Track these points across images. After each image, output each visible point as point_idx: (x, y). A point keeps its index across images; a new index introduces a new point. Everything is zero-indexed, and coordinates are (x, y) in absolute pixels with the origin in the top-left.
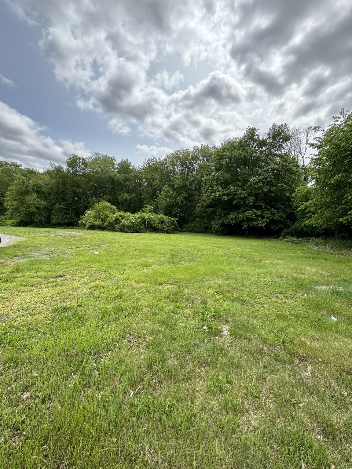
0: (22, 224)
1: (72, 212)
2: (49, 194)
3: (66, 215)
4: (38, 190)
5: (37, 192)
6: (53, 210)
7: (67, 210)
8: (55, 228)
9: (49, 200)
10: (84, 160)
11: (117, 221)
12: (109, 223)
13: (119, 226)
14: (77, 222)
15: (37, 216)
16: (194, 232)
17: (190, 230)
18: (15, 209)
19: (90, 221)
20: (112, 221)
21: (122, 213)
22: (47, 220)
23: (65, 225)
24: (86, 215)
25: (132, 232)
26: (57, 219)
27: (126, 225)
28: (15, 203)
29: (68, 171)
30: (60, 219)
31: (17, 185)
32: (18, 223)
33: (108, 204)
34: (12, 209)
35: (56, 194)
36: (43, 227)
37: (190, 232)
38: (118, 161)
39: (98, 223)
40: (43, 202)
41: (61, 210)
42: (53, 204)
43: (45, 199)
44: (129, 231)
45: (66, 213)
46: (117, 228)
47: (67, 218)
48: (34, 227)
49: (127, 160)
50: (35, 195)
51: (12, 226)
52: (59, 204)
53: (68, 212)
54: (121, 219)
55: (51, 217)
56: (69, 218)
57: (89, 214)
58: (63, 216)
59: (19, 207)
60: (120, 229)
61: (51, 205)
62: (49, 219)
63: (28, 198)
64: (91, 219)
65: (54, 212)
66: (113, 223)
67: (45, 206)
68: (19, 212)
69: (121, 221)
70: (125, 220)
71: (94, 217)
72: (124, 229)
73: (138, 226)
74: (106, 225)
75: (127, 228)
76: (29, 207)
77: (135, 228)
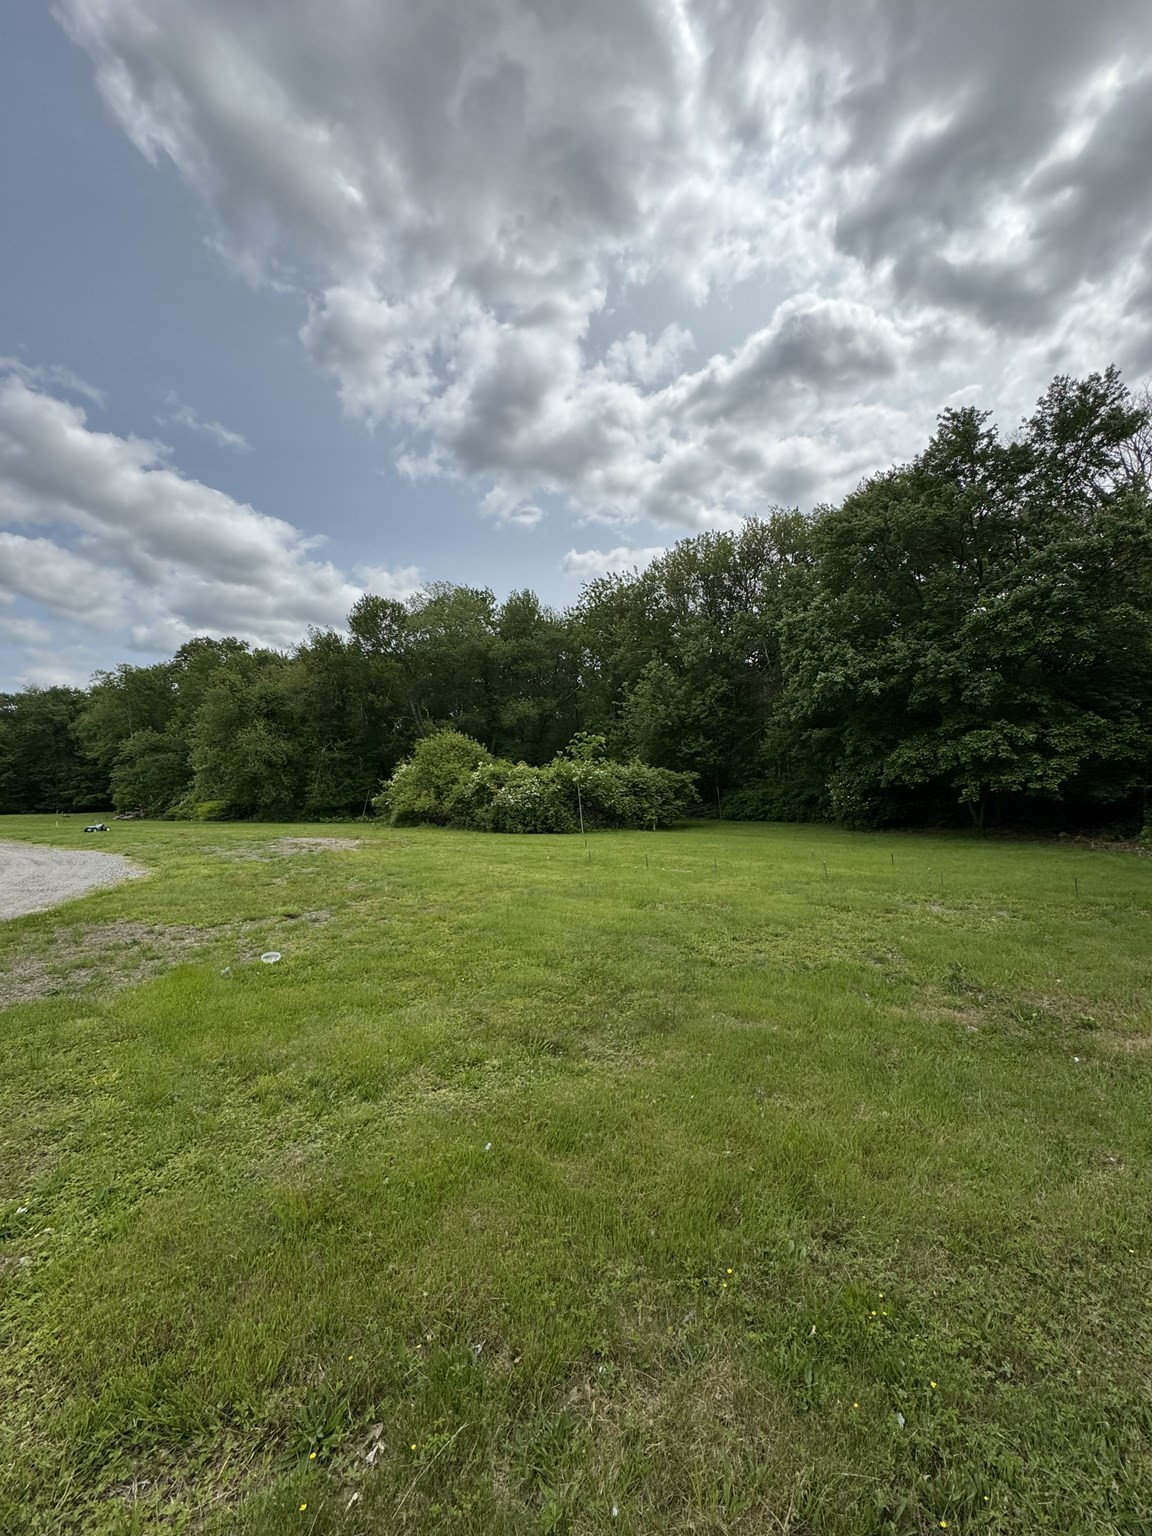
0: (232, 815)
1: (366, 769)
2: (303, 720)
3: (348, 781)
4: (273, 712)
5: (270, 715)
6: (311, 767)
7: (353, 765)
8: (318, 821)
9: (302, 736)
10: (399, 607)
11: (482, 793)
12: (459, 801)
13: (487, 811)
14: (369, 802)
15: (268, 788)
16: (763, 819)
17: (748, 811)
18: (212, 769)
19: (402, 799)
20: (468, 793)
21: (500, 766)
22: (296, 796)
23: (345, 812)
24: (394, 777)
25: (530, 832)
26: (323, 794)
27: (511, 808)
28: (212, 752)
29: (357, 645)
30: (331, 794)
31: (217, 700)
32: (223, 810)
33: (458, 738)
34: (204, 770)
35: (321, 717)
36: (286, 822)
37: (749, 818)
38: (500, 601)
39: (425, 802)
41: (334, 766)
42: (313, 748)
43: (292, 734)
44: (520, 827)
45: (349, 774)
46: (483, 820)
47: (353, 787)
48: (261, 821)
49: (526, 594)
50: (260, 724)
51: (209, 819)
52: (330, 749)
53: (354, 771)
54: (493, 788)
55: (307, 789)
56: (358, 788)
57: (403, 775)
58: (340, 784)
59: (220, 764)
60: (493, 821)
61: (305, 751)
62: (300, 794)
63: (243, 737)
64: (407, 789)
65: (314, 772)
66: (469, 802)
67: (289, 758)
68: (221, 779)
69: (496, 794)
70: (506, 790)
71: (416, 785)
72: (502, 820)
73: (551, 809)
74: (450, 810)
75: (513, 818)
76: (245, 761)
77: (539, 817)
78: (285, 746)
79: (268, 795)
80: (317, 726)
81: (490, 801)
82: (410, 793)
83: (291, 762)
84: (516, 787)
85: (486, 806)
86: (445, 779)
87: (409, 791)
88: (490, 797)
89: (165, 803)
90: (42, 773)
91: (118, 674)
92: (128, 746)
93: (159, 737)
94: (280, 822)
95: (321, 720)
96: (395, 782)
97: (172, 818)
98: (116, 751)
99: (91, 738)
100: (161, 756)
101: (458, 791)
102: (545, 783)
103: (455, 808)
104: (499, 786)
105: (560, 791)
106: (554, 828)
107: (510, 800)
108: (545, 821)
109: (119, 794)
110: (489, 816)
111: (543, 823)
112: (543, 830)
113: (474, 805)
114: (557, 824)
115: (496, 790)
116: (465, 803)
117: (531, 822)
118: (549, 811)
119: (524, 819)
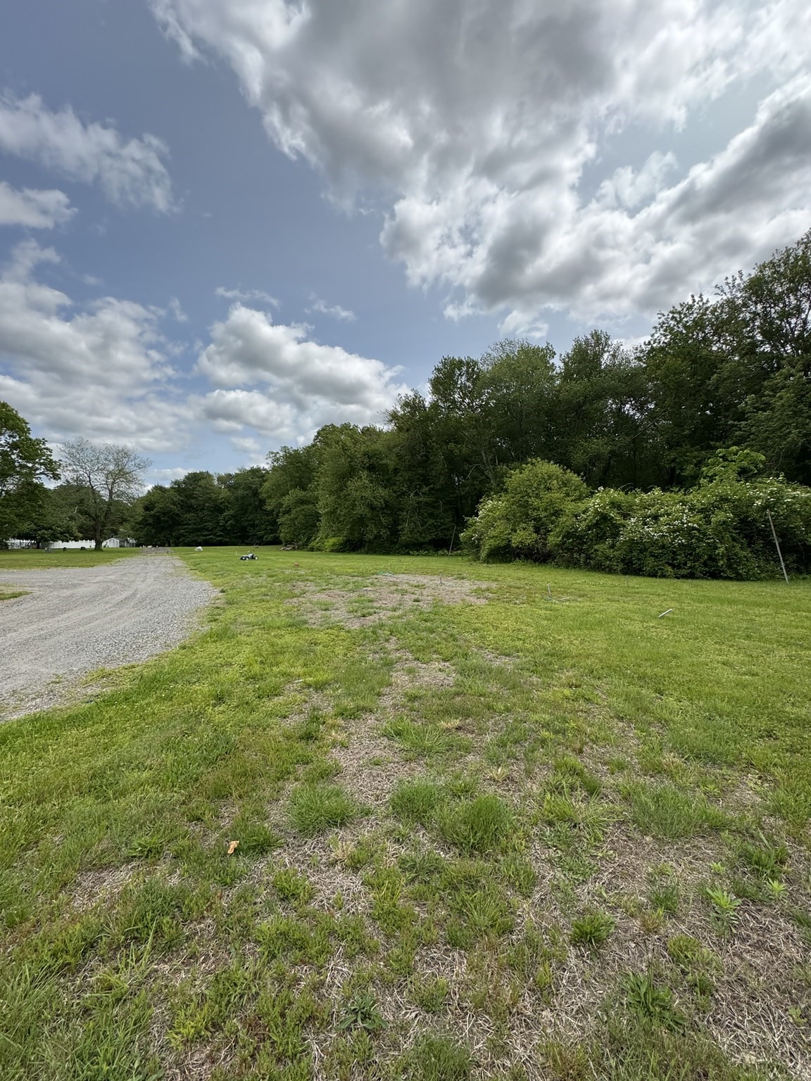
0: (348, 548)
1: (445, 511)
2: (396, 471)
3: (431, 521)
4: (374, 466)
5: (371, 468)
6: (402, 510)
7: (435, 507)
8: (408, 554)
9: (395, 484)
10: (471, 364)
11: (604, 526)
12: (568, 535)
13: (612, 546)
18: (332, 512)
19: (494, 534)
20: (582, 526)
22: (391, 535)
23: (429, 547)
26: (412, 532)
28: (331, 499)
29: (435, 406)
30: (418, 532)
32: (341, 544)
34: (327, 513)
35: (410, 468)
36: (384, 554)
39: (523, 536)
41: (420, 508)
42: (403, 493)
43: (388, 483)
44: (670, 569)
45: (431, 515)
46: (607, 558)
47: (435, 526)
48: (367, 553)
50: (364, 474)
51: (332, 551)
52: (417, 494)
53: (436, 512)
54: (619, 519)
55: (400, 527)
56: (439, 526)
57: (490, 511)
58: (425, 523)
59: (337, 508)
60: (623, 560)
61: (400, 496)
62: (395, 532)
63: (352, 485)
64: (498, 524)
65: (405, 513)
66: (583, 537)
67: (386, 502)
68: (338, 519)
69: (624, 526)
70: (638, 520)
71: (508, 519)
72: (639, 559)
73: (719, 545)
74: (556, 545)
75: (657, 557)
76: (354, 505)
77: (699, 557)
78: (382, 492)
79: (371, 532)
80: (407, 475)
81: (615, 535)
82: (502, 528)
83: (387, 506)
84: (656, 517)
85: (609, 541)
86: (546, 510)
87: (501, 526)
88: (615, 530)
89: (309, 539)
90: (247, 521)
91: (282, 454)
92: (287, 500)
93: (304, 493)
94: (380, 554)
95: (410, 470)
96: (481, 518)
97: (312, 550)
98: (281, 505)
99: (270, 497)
100: (305, 507)
101: (567, 523)
102: (701, 511)
103: (563, 544)
104: (626, 516)
105: (733, 520)
106: (723, 571)
107: (648, 533)
108: (709, 563)
109: (283, 534)
110: (615, 553)
111: (705, 564)
112: (704, 575)
113: (591, 540)
114: (730, 566)
115: (623, 521)
116: (577, 537)
117: (685, 564)
118: (716, 548)
119: (674, 559)
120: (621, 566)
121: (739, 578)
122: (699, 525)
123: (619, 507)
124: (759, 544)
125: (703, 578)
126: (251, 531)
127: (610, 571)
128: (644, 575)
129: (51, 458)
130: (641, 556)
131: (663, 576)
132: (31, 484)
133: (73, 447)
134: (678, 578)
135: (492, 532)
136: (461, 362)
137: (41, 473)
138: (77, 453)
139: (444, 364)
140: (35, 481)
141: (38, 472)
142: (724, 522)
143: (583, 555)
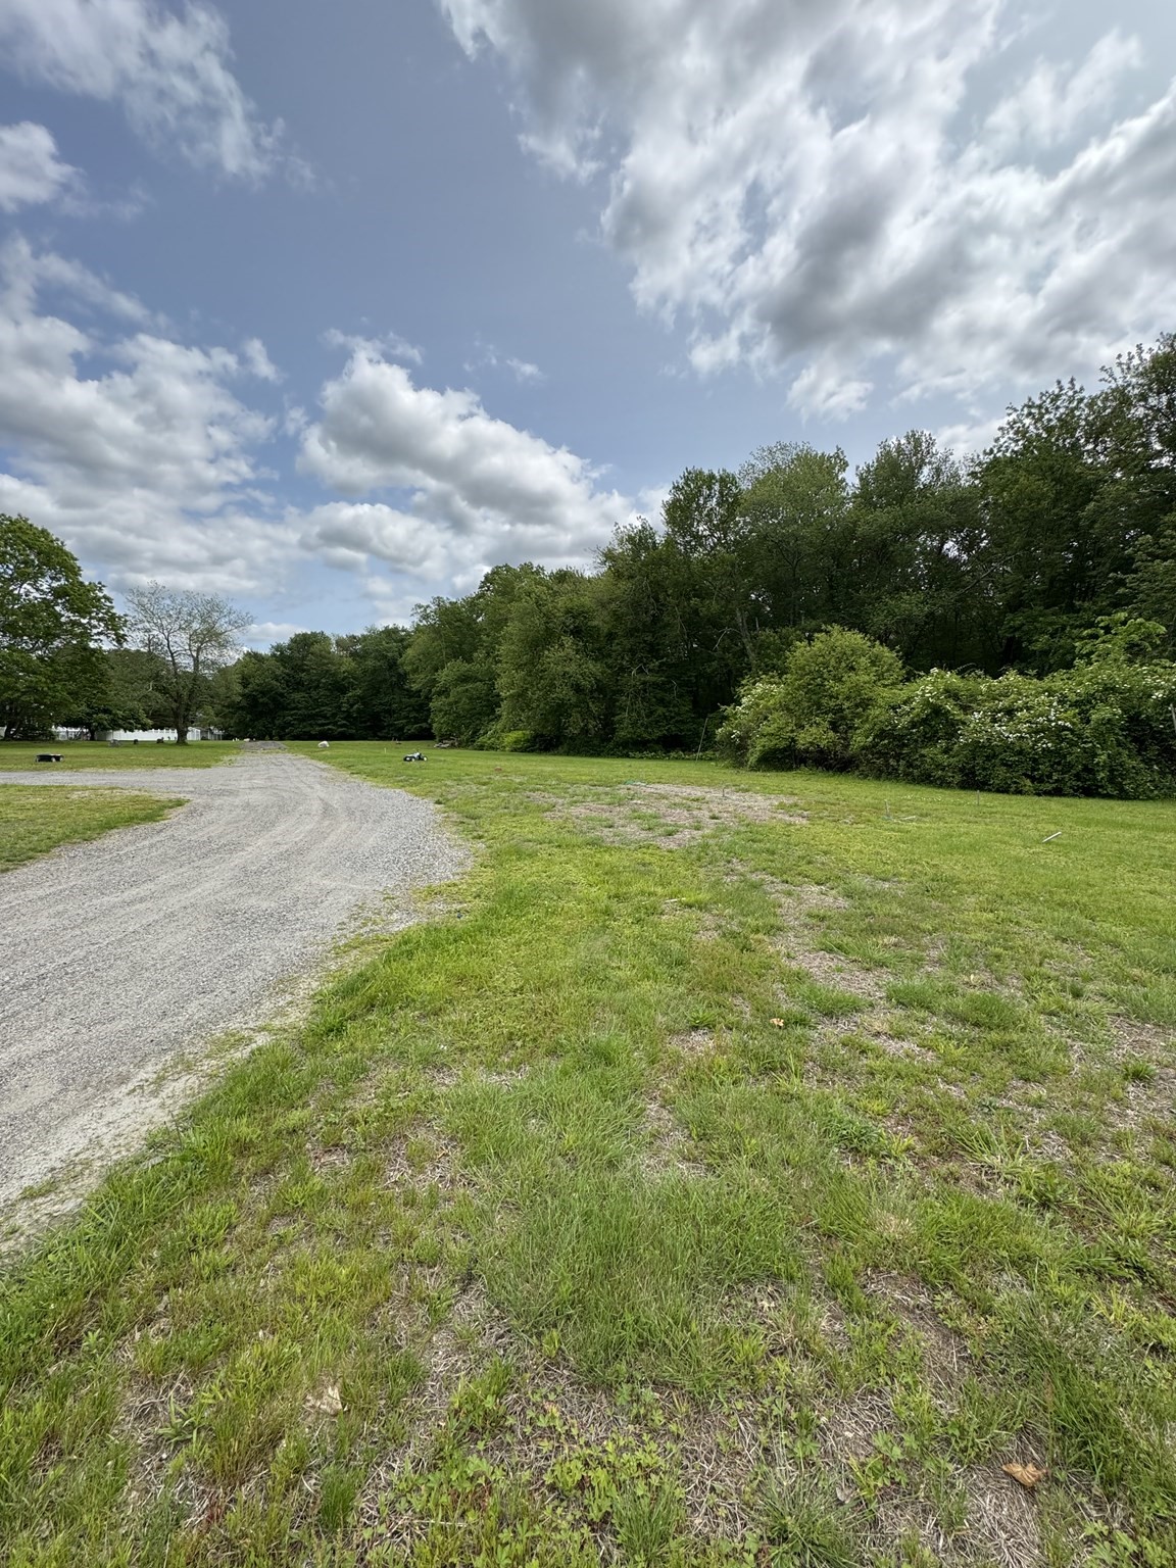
0: (537, 746)
1: (681, 696)
2: (611, 636)
3: (661, 710)
4: (579, 628)
5: (576, 632)
6: (621, 692)
7: (666, 691)
8: (628, 756)
9: (610, 656)
10: (726, 481)
12: (882, 734)
14: (709, 734)
15: (575, 716)
18: (519, 695)
19: (768, 730)
20: (903, 722)
22: (604, 727)
23: (657, 747)
24: (744, 700)
25: (1047, 794)
26: (634, 724)
27: (1008, 747)
28: (519, 676)
29: (670, 542)
30: (642, 725)
31: (523, 616)
32: (528, 741)
33: (855, 638)
34: (512, 697)
36: (592, 755)
39: (814, 735)
40: (591, 666)
41: (646, 691)
42: (622, 669)
43: (600, 655)
44: (1028, 782)
45: (661, 702)
46: (939, 766)
47: (666, 718)
48: (568, 754)
50: (568, 641)
51: (515, 750)
52: (640, 671)
53: (668, 697)
54: (958, 714)
55: (616, 718)
56: (672, 718)
57: (761, 697)
58: (652, 713)
59: (527, 689)
60: (962, 770)
61: (615, 674)
62: (608, 727)
63: (550, 655)
64: (775, 716)
65: (624, 698)
66: (903, 737)
67: (598, 681)
68: (528, 706)
69: (964, 723)
70: (985, 715)
71: (788, 709)
72: (984, 769)
73: (1100, 752)
74: (863, 748)
75: (1010, 766)
76: (552, 685)
77: (1070, 766)
78: (594, 667)
79: (574, 725)
80: (628, 644)
81: (952, 735)
82: (782, 722)
83: (600, 688)
84: (1010, 712)
85: (942, 743)
86: (848, 698)
87: (778, 720)
88: (952, 729)
89: (475, 733)
90: (382, 704)
91: (434, 607)
92: (444, 676)
93: (468, 666)
94: (586, 756)
95: (632, 635)
96: (748, 708)
97: (481, 748)
98: (434, 683)
99: (415, 671)
100: (470, 686)
101: (882, 718)
102: (1075, 704)
103: (874, 747)
104: (966, 709)
105: (1121, 718)
106: (1102, 787)
107: (1000, 734)
108: (1085, 775)
109: (438, 723)
110: (951, 760)
111: (1078, 777)
112: (1075, 791)
113: (916, 741)
114: (1111, 780)
115: (962, 717)
116: (895, 738)
117: (1050, 776)
118: (1095, 755)
119: (1033, 769)
120: (958, 778)
121: (1124, 796)
122: (1073, 724)
123: (956, 697)
124: (1154, 750)
125: (1073, 796)
126: (387, 720)
127: (943, 784)
128: (990, 791)
129: (114, 611)
130: (988, 765)
131: (1019, 792)
132: (86, 648)
133: (142, 594)
134: (1039, 795)
135: (765, 728)
136: (712, 476)
137: (99, 634)
138: (149, 602)
139: (687, 479)
140: (92, 645)
141: (95, 631)
142: (1109, 720)
143: (902, 762)
